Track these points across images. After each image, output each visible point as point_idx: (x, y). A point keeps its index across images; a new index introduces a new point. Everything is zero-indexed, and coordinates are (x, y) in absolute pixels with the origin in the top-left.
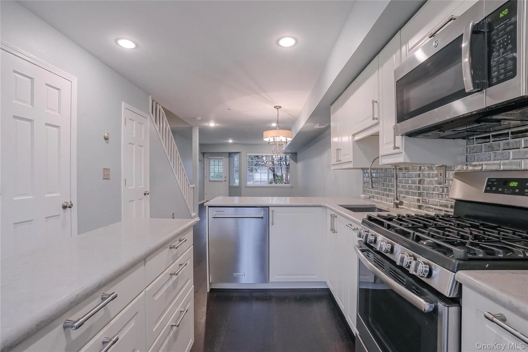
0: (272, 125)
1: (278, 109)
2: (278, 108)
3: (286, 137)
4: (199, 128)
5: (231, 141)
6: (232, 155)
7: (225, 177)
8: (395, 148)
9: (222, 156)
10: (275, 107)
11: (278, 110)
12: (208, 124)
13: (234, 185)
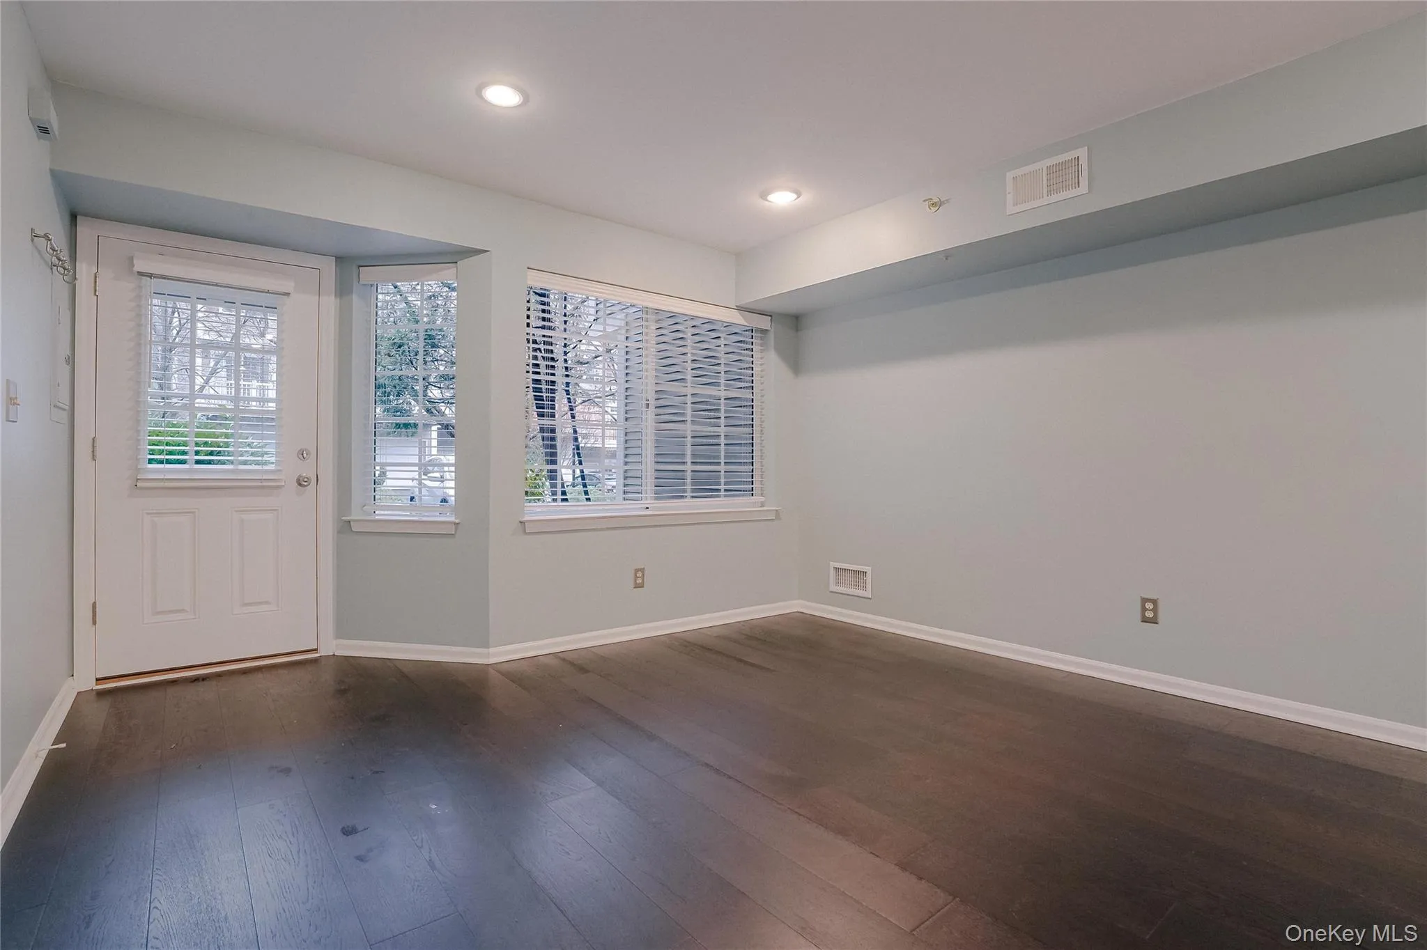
13: (381, 515)
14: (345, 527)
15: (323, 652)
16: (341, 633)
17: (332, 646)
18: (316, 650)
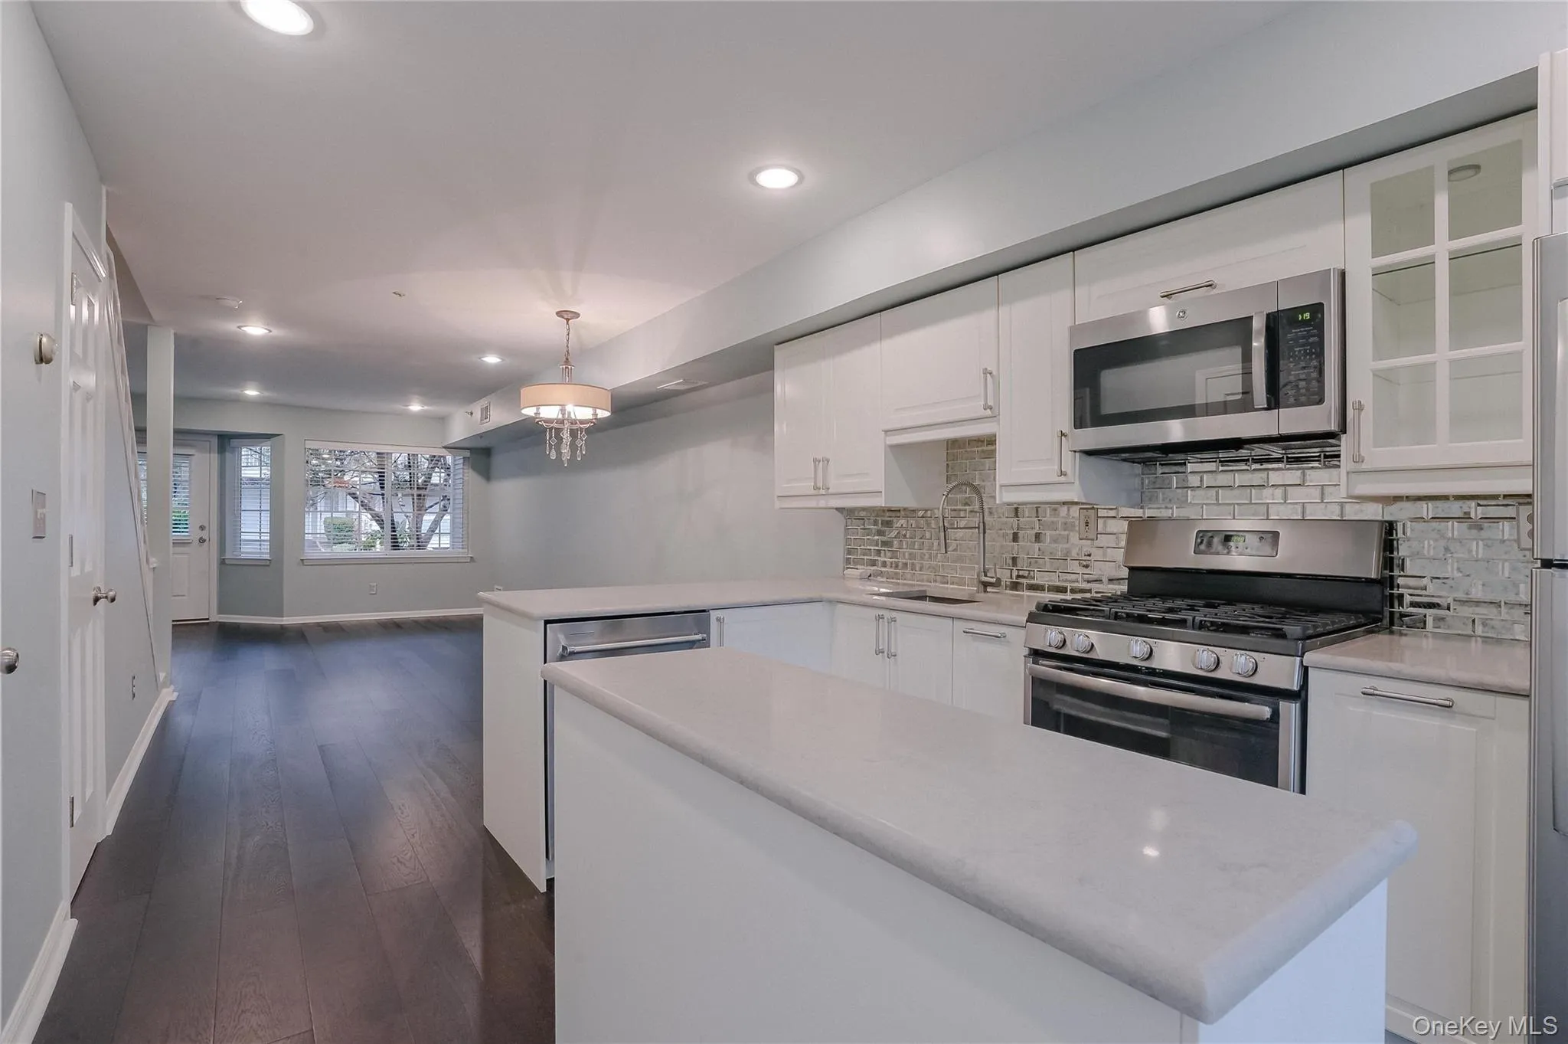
0: (483, 359)
1: (568, 320)
2: (567, 316)
3: (595, 408)
4: (175, 334)
5: (251, 392)
6: (234, 442)
7: (202, 528)
8: (1062, 474)
9: (191, 446)
10: (559, 314)
11: (567, 323)
12: (239, 327)
13: (243, 556)
14: (222, 562)
15: (212, 620)
16: (221, 611)
17: (216, 617)
18: (208, 619)
